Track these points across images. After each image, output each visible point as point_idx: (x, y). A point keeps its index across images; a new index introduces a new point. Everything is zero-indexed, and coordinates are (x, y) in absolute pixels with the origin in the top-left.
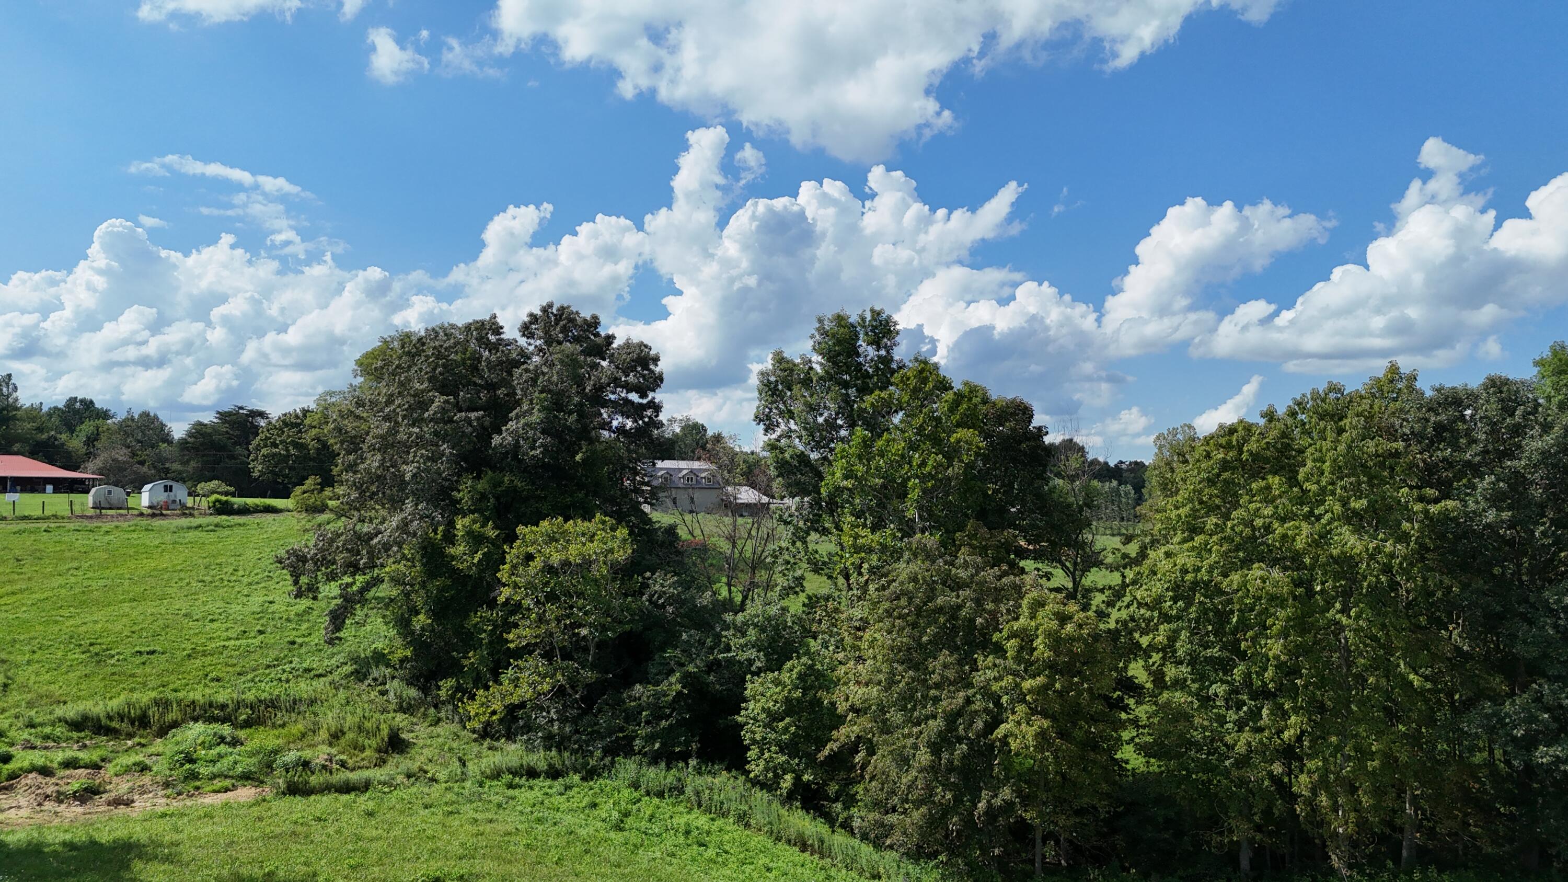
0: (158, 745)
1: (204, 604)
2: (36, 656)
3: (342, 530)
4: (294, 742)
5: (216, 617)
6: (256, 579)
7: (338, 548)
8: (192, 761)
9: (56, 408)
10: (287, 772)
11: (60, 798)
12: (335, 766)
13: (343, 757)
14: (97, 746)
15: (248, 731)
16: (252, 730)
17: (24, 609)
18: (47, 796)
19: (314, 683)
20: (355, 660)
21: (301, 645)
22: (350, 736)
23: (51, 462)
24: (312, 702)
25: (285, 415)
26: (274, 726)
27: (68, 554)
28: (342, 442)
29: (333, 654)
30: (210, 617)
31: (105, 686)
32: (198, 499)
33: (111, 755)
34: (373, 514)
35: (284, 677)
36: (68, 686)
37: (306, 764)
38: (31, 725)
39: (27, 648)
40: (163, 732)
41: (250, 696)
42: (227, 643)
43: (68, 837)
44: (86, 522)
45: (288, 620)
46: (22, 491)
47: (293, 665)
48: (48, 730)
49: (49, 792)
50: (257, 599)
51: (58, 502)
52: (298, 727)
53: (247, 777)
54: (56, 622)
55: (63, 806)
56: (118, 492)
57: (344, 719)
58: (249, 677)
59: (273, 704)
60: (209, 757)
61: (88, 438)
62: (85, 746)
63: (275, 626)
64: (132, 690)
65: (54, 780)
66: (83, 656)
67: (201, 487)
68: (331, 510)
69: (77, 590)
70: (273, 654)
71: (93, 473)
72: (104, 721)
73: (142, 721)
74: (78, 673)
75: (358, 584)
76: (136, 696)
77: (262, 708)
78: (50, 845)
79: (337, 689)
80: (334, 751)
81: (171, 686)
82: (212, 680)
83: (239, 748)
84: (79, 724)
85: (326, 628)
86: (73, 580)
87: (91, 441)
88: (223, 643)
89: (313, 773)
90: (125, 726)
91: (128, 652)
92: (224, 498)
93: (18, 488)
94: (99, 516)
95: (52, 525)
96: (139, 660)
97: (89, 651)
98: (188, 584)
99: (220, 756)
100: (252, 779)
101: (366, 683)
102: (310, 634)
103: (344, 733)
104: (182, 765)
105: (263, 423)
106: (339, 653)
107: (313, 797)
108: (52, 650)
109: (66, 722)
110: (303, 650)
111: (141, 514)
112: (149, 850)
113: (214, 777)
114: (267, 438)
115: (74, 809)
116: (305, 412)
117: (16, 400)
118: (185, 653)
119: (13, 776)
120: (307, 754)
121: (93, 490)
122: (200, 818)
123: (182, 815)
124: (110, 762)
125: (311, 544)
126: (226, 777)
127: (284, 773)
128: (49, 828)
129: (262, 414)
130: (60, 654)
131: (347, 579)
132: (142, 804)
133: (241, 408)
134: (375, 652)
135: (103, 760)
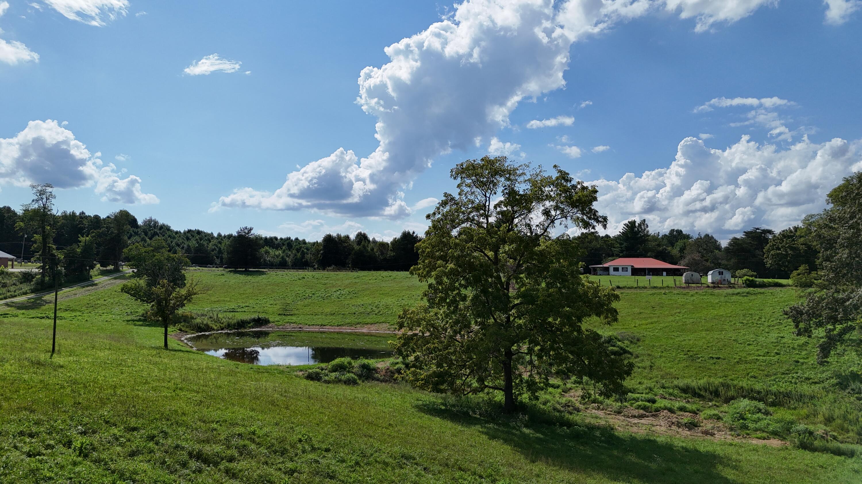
0: (725, 407)
1: (744, 335)
2: (663, 354)
3: (825, 296)
4: (802, 419)
5: (751, 343)
6: (772, 323)
7: (823, 307)
8: (743, 419)
9: (665, 235)
10: (800, 435)
11: (679, 425)
12: (829, 438)
13: (834, 433)
14: (694, 403)
15: (774, 408)
16: (776, 408)
17: (657, 331)
18: (673, 423)
19: (813, 387)
20: (839, 376)
21: (803, 364)
22: (839, 421)
23: (664, 260)
24: (812, 398)
25: (784, 231)
26: (789, 408)
27: (675, 305)
28: (821, 244)
29: (824, 372)
30: (748, 343)
31: (696, 373)
32: (737, 279)
33: (702, 409)
34: (845, 287)
35: (793, 381)
36: (679, 370)
37: (811, 433)
38: (664, 387)
39: (659, 350)
40: (727, 400)
41: (774, 389)
42: (758, 358)
43: (684, 445)
44: (682, 290)
45: (793, 348)
46: (653, 275)
47: (798, 375)
48: (671, 391)
49: (673, 421)
50: (774, 335)
51: (669, 280)
52: (805, 411)
53: (775, 434)
54: (671, 338)
55: (680, 430)
56: (696, 275)
57: (834, 410)
58: (772, 378)
59: (788, 395)
60: (753, 419)
61: (681, 249)
62: (689, 402)
63: (785, 351)
64: (710, 377)
65: (675, 416)
66: (685, 356)
67: (739, 272)
68: (816, 285)
69: (680, 324)
70: (785, 367)
71: (684, 266)
72: (697, 390)
73: (716, 394)
74: (683, 365)
75: (837, 330)
76: (712, 380)
77: (781, 396)
78: (676, 447)
79: (828, 392)
80: (828, 429)
81: (730, 377)
82: (752, 377)
83: (769, 417)
84: (685, 390)
85: (818, 355)
86: (677, 318)
87: (682, 250)
88: (756, 358)
89: (816, 439)
90: (707, 394)
91: (706, 357)
92: (751, 278)
93: (651, 273)
94: (688, 287)
95: (667, 291)
96: (712, 361)
97: (687, 354)
98: (735, 324)
99: (759, 420)
100: (779, 436)
101: (847, 391)
102: (808, 358)
103: (834, 420)
104: (739, 420)
105: (770, 237)
106: (828, 371)
107: (816, 453)
108: (671, 352)
109: (679, 388)
110: (804, 367)
111: (708, 287)
112: (725, 460)
113: (756, 430)
114: (774, 245)
115: (686, 432)
116: (796, 229)
117: (648, 232)
118: (736, 360)
119: (657, 410)
120: (811, 427)
121: (685, 274)
122: (750, 450)
123: (741, 447)
124: (701, 411)
125: (805, 304)
126: (764, 431)
127: (798, 436)
128: (675, 439)
129: (770, 232)
130: (674, 354)
131: (830, 327)
132: (719, 437)
133: (758, 229)
134: (852, 372)
135: (698, 410)
